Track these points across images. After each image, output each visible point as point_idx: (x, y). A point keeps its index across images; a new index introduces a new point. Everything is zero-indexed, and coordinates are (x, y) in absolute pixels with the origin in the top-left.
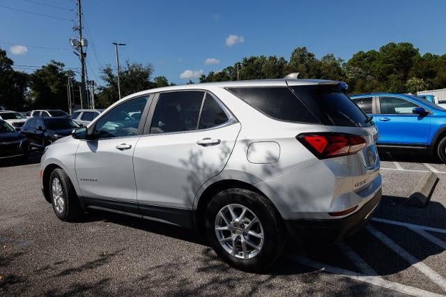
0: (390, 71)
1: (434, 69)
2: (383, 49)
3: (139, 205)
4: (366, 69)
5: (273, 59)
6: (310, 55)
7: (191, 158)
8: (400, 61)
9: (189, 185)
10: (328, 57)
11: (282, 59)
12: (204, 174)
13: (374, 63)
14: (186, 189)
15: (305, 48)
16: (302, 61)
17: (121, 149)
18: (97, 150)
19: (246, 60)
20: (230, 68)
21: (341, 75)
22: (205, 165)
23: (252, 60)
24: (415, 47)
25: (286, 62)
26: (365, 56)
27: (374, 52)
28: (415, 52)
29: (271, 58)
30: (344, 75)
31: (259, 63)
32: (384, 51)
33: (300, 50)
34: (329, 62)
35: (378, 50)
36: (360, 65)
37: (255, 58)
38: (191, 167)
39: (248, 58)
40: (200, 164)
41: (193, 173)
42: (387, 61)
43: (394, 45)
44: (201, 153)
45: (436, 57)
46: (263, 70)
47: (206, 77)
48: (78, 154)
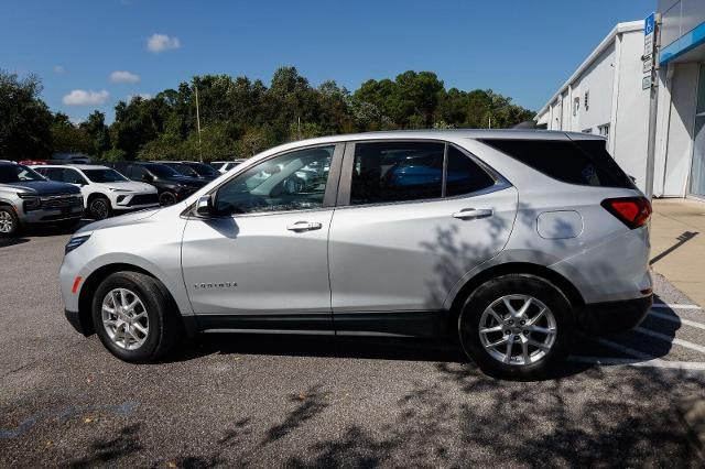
0: (410, 112)
1: (463, 110)
2: (402, 79)
3: (332, 315)
4: (379, 105)
5: (244, 82)
6: (301, 80)
7: (439, 238)
8: (422, 97)
9: (438, 278)
10: (329, 85)
11: (259, 83)
12: (465, 258)
13: (389, 98)
14: (431, 285)
15: (293, 69)
16: (291, 87)
17: (297, 231)
18: (239, 235)
19: (197, 80)
20: (170, 93)
21: (346, 113)
22: (466, 247)
23: (208, 81)
24: (439, 79)
25: (265, 89)
26: (378, 87)
27: (388, 82)
28: (439, 86)
29: (240, 81)
30: (351, 113)
31: (220, 87)
32: (402, 82)
33: (287, 71)
34: (330, 93)
35: (393, 80)
36: (372, 100)
37: (214, 79)
38: (441, 251)
39: (202, 77)
40: (457, 244)
41: (445, 259)
42: (405, 96)
43: (414, 75)
44: (455, 228)
45: (464, 94)
46: (228, 99)
47: (128, 104)
48: (186, 243)
